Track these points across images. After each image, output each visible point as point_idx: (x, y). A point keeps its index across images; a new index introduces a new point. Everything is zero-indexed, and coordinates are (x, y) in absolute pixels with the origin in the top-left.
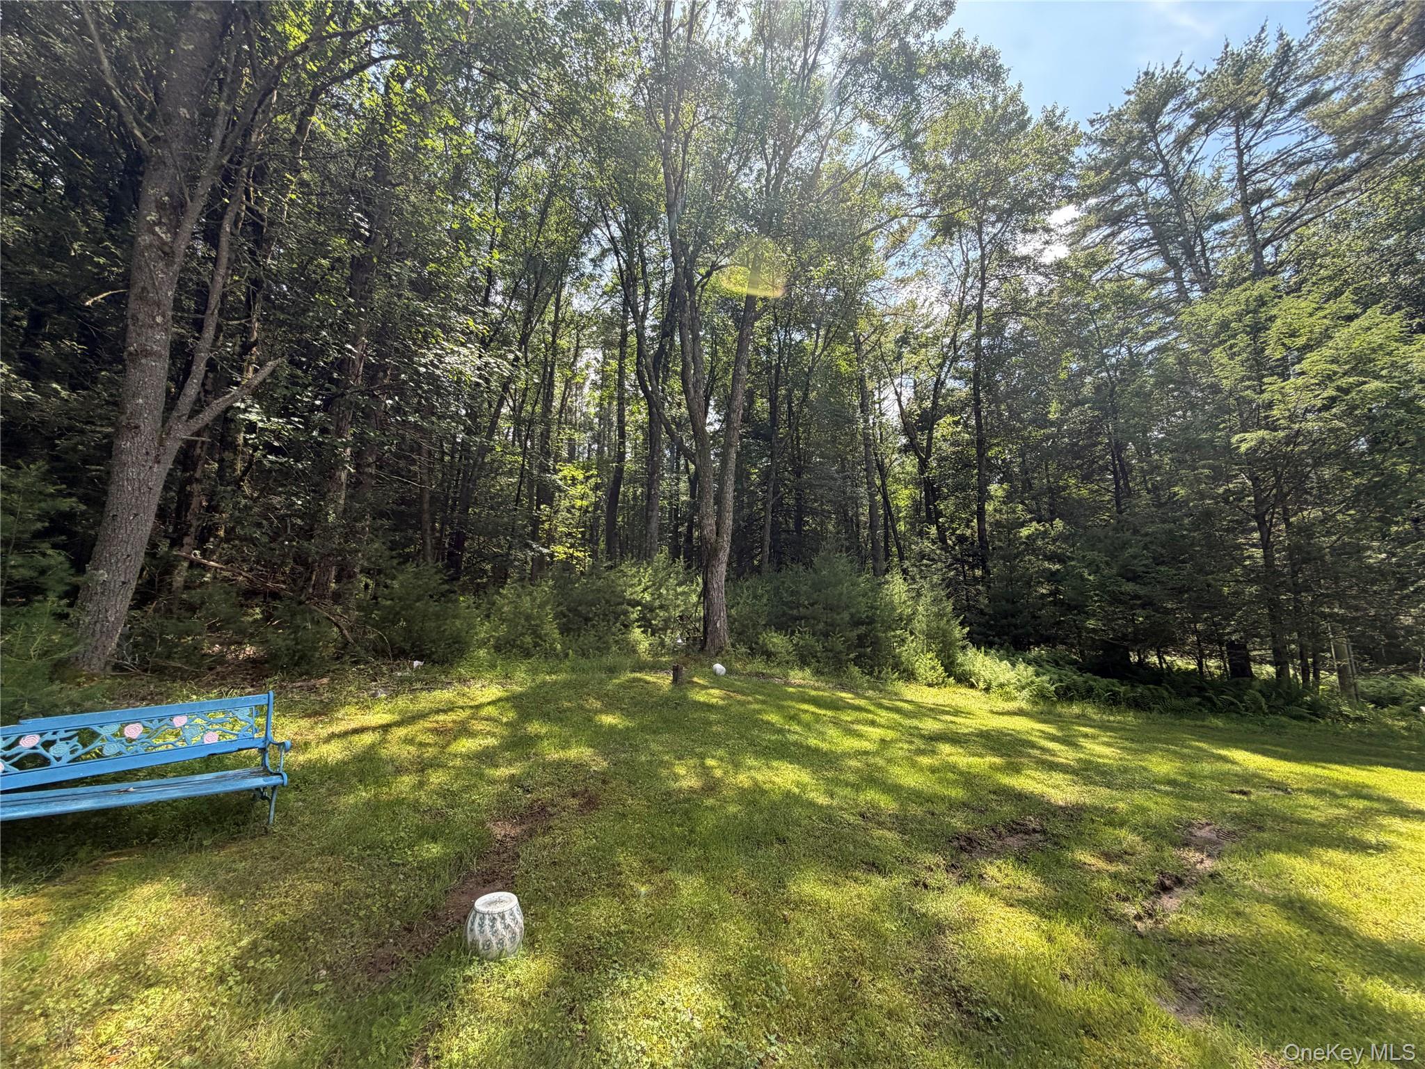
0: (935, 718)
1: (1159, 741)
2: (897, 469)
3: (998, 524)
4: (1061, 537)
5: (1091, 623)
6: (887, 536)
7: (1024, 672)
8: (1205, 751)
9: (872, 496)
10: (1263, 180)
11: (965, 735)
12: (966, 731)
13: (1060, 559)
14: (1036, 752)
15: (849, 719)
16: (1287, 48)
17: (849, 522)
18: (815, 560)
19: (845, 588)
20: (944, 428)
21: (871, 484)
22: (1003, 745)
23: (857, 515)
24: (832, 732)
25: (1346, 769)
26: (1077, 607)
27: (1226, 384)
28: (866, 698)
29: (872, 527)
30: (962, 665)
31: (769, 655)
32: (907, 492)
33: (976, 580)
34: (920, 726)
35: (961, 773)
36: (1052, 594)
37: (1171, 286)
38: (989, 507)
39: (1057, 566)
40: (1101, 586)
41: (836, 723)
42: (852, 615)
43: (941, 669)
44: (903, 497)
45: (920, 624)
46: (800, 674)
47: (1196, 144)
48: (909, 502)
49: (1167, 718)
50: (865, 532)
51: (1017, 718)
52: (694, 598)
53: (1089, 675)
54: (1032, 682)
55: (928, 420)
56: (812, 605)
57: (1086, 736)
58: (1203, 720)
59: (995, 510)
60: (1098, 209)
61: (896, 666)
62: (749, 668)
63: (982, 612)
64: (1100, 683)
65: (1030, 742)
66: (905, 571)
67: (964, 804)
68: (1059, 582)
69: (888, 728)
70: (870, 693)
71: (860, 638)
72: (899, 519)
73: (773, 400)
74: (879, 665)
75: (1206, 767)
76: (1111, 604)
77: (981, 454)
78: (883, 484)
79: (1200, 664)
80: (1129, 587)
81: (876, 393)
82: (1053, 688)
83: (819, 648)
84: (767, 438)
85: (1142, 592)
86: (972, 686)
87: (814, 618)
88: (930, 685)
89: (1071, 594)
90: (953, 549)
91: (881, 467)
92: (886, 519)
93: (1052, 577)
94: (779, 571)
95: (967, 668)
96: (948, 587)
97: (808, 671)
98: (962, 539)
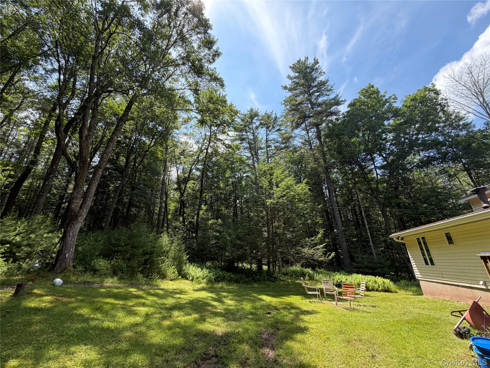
0: (172, 297)
1: (244, 295)
2: (172, 196)
3: (202, 218)
4: (220, 225)
5: (227, 254)
6: (164, 219)
7: (206, 272)
8: (256, 297)
9: (161, 203)
10: (270, 143)
11: (184, 304)
12: (184, 302)
13: (220, 232)
14: (209, 308)
15: (131, 304)
16: (276, 118)
17: (150, 213)
18: (132, 225)
19: (143, 238)
20: (190, 184)
21: (161, 199)
22: (198, 307)
23: (154, 209)
24: (120, 314)
25: (286, 298)
26: (223, 248)
27: (265, 186)
28: (143, 290)
29: (159, 215)
30: (184, 270)
31: (95, 271)
32: (174, 204)
33: (193, 238)
34: (166, 302)
35: (182, 328)
36: (216, 243)
37: (251, 161)
38: (201, 213)
39: (218, 234)
40: (231, 242)
41: (124, 308)
42: (144, 250)
43: (177, 273)
44: (172, 206)
45: (171, 254)
46: (111, 280)
47: (259, 129)
48: (173, 208)
49: (244, 286)
50: (156, 217)
51: (203, 292)
52: (57, 240)
53: (224, 272)
54: (208, 276)
55: (186, 180)
56: (125, 245)
57: (225, 297)
58: (252, 285)
59: (203, 214)
60: (239, 135)
61: (159, 273)
62: (81, 279)
63: (193, 249)
64: (227, 274)
65: (208, 303)
66: (168, 233)
67: (183, 348)
68: (218, 240)
69: (151, 306)
70: (145, 287)
71: (146, 261)
72: (169, 214)
73: (127, 159)
74: (151, 272)
75: (258, 304)
76: (233, 247)
77: (201, 195)
78: (166, 200)
79: (251, 266)
80: (238, 242)
81: (170, 168)
82: (214, 278)
83: (124, 266)
84: (121, 173)
85: (241, 244)
86: (187, 279)
87: (125, 252)
88: (171, 280)
89: (221, 243)
90: (187, 226)
91: (166, 194)
92: (164, 213)
93: (216, 238)
94: (113, 229)
95: (186, 271)
96: (183, 239)
97: (116, 278)
98: (190, 223)
